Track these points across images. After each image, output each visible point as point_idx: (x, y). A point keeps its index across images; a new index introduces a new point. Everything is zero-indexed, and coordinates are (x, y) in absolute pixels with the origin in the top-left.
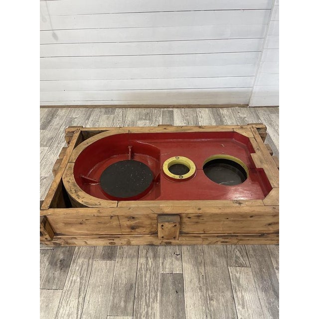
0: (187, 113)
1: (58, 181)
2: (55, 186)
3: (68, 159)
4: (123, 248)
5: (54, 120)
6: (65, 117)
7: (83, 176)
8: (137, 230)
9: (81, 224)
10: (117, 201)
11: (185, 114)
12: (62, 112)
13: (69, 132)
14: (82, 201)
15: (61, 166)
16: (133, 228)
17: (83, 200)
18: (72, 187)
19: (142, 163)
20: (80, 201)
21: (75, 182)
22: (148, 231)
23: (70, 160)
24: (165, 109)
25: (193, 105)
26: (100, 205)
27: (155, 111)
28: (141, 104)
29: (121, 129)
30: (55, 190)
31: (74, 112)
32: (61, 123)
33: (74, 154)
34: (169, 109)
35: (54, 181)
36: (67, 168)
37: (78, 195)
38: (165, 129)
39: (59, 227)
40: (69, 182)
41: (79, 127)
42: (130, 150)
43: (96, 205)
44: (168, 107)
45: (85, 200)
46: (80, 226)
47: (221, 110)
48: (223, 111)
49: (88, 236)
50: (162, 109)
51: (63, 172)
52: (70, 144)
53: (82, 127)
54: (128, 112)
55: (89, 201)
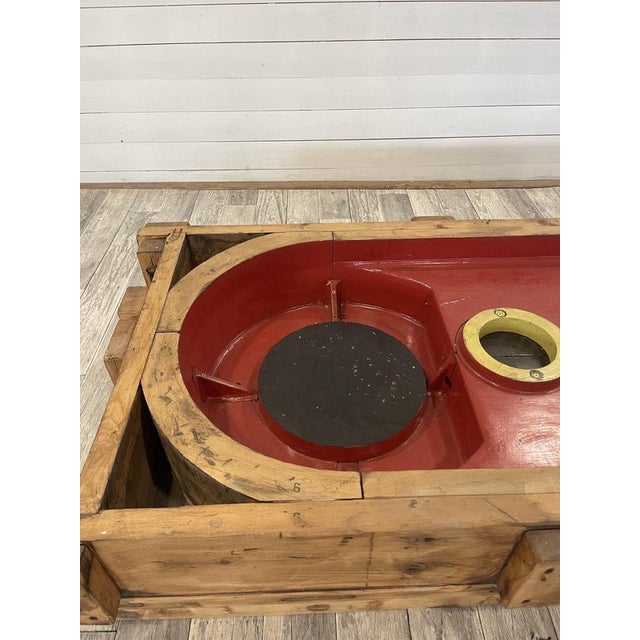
0: (445, 202)
1: (129, 397)
2: (120, 416)
3: (156, 318)
4: (353, 622)
5: (96, 217)
6: (125, 212)
7: (204, 376)
8: (425, 573)
9: (224, 562)
10: (356, 475)
11: (440, 202)
12: (115, 199)
13: (149, 238)
14: (227, 476)
15: (133, 344)
16: (412, 569)
17: (228, 469)
18: (182, 419)
19: (378, 332)
20: (217, 474)
21: (191, 401)
22: (463, 574)
23: (164, 324)
24: (387, 192)
25: (457, 182)
26: (297, 489)
27: (362, 196)
28: (323, 179)
29: (306, 228)
30: (120, 433)
31: (149, 199)
32: (115, 226)
33: (172, 302)
34: (397, 192)
35: (114, 398)
36: (156, 348)
37: (207, 452)
38: (440, 227)
39: (140, 574)
40: (167, 400)
41: (178, 224)
42: (334, 292)
43: (281, 490)
44: (392, 186)
45: (235, 470)
46: (219, 570)
47: (529, 194)
48: (536, 195)
49: (244, 597)
50: (378, 192)
51: (142, 362)
52: (158, 274)
53: (188, 224)
54: (291, 199)
55: (254, 475)
